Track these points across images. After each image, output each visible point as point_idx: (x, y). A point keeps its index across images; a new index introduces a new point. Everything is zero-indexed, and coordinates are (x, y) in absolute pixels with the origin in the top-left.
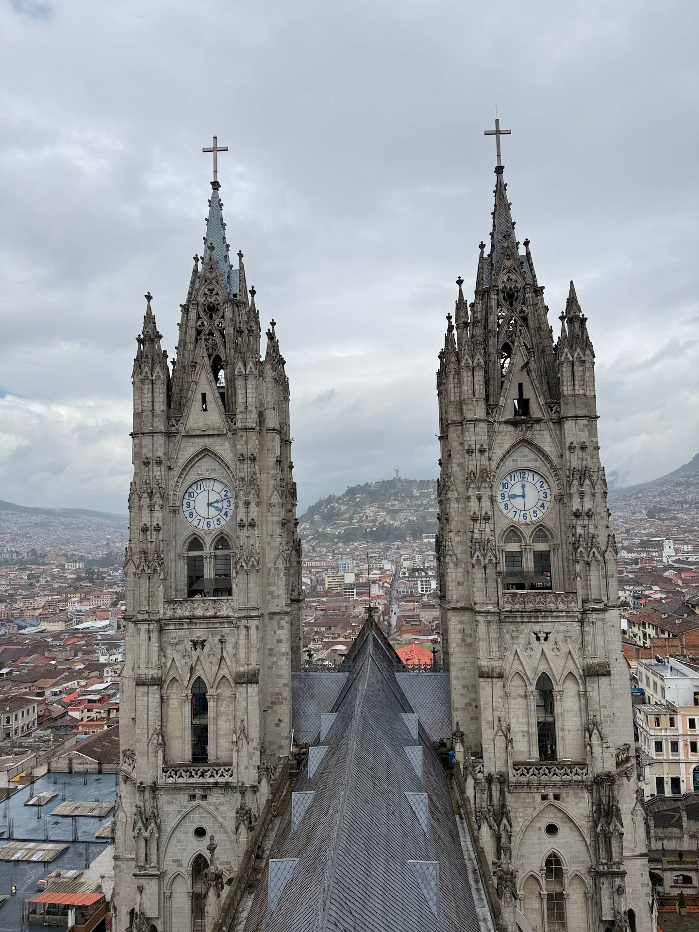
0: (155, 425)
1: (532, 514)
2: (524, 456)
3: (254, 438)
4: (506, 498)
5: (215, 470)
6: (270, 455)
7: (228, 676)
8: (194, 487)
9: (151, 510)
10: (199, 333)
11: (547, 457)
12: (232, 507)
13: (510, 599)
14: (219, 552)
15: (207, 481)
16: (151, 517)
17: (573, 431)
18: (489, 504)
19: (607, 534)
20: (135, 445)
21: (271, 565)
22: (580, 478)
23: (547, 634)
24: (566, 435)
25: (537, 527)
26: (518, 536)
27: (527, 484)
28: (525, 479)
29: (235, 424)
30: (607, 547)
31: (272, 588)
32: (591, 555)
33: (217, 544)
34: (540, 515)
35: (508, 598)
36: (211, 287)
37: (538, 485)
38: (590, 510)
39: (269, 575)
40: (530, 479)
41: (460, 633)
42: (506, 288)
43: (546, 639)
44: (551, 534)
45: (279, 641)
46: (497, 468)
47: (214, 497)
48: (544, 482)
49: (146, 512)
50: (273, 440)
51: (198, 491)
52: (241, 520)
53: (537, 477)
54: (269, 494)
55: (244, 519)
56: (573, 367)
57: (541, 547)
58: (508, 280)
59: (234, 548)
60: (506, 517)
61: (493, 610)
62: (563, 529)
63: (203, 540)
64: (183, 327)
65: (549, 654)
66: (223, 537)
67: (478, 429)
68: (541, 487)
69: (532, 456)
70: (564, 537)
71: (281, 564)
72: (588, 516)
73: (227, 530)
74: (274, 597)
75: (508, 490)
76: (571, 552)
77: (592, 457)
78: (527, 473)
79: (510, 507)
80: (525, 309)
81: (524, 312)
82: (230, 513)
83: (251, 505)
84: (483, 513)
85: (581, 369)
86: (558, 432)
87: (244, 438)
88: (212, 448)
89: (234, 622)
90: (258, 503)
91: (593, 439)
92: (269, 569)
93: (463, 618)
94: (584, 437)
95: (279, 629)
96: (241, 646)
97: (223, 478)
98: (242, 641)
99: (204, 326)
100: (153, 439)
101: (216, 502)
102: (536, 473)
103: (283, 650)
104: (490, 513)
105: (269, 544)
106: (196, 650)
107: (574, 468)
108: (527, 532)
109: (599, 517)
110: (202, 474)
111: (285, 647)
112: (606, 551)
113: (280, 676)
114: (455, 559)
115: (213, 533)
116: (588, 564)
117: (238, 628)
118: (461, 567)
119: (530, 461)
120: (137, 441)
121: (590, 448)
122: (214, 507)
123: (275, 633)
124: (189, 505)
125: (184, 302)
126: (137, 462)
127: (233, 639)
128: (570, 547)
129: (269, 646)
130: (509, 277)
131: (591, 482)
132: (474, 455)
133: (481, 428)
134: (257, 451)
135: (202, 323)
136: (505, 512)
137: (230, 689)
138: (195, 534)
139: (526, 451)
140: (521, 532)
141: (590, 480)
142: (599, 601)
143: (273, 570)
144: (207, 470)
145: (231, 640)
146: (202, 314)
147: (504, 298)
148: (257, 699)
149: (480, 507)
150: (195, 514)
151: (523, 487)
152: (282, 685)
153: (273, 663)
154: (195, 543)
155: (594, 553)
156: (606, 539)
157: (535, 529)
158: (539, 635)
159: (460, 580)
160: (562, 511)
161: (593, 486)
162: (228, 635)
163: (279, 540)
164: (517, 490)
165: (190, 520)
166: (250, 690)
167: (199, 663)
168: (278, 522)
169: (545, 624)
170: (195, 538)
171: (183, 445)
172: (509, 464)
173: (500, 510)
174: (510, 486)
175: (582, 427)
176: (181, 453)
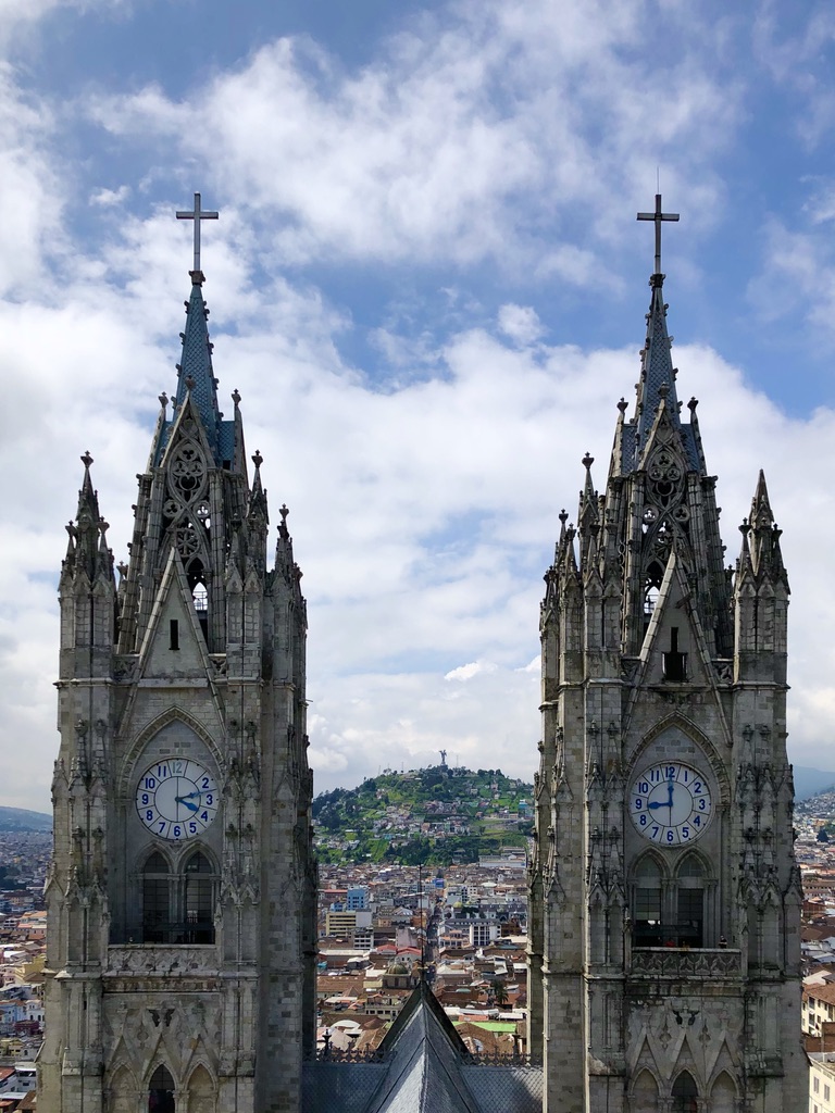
0: (95, 668)
1: (681, 833)
2: (673, 743)
3: (254, 695)
4: (644, 807)
5: (188, 745)
6: (278, 724)
7: (207, 1066)
8: (155, 771)
9: (89, 807)
10: (166, 522)
11: (708, 745)
12: (215, 804)
13: (642, 960)
14: (193, 876)
15: (176, 762)
16: (88, 816)
17: (749, 708)
18: (618, 815)
19: (790, 867)
20: (62, 701)
21: (274, 899)
22: (757, 780)
23: (694, 1013)
24: (741, 713)
25: (687, 853)
26: (658, 865)
27: (675, 786)
28: (674, 779)
29: (224, 672)
30: (789, 886)
31: (276, 935)
32: (766, 898)
33: (190, 862)
34: (692, 833)
35: (639, 960)
36: (188, 447)
37: (692, 788)
38: (768, 830)
39: (271, 913)
40: (681, 779)
41: (562, 1008)
42: (659, 475)
43: (692, 1021)
44: (707, 864)
45: (286, 1015)
46: (634, 760)
47: (185, 789)
48: (702, 783)
49: (80, 807)
50: (284, 701)
51: (162, 778)
52: (231, 827)
53: (691, 777)
54: (275, 786)
55: (236, 825)
56: (756, 607)
57: (691, 883)
58: (661, 463)
59: (217, 870)
60: (642, 837)
61: (616, 977)
62: (726, 856)
63: (167, 855)
64: (140, 511)
65: (695, 1043)
66: (199, 853)
67: (607, 697)
68: (696, 791)
69: (687, 744)
70: (726, 869)
71: (289, 897)
72: (765, 838)
73: (205, 840)
74: (278, 948)
75: (646, 795)
76: (735, 892)
77: (776, 748)
78: (677, 769)
79: (648, 820)
80: (685, 510)
81: (685, 516)
82: (211, 815)
83: (246, 804)
84: (609, 829)
85: (769, 610)
86: (727, 708)
87: (239, 696)
88: (184, 710)
89: (218, 984)
90: (258, 800)
91: (778, 721)
92: (273, 905)
93: (569, 987)
94: (766, 717)
95: (287, 995)
96: (229, 1021)
97: (201, 758)
98: (230, 1013)
99: (175, 511)
100: (91, 692)
101: (188, 797)
102: (691, 769)
103: (292, 1028)
104: (620, 829)
105: (273, 866)
106: (157, 1024)
107: (749, 765)
108: (671, 860)
109: (780, 840)
110: (168, 751)
111: (294, 1024)
112: (786, 892)
113: (287, 1068)
114: (561, 898)
115: (185, 844)
116: (761, 912)
117: (225, 993)
118: (570, 910)
119: (683, 750)
120: (65, 694)
121: (774, 736)
122: (185, 804)
123: (280, 1002)
124: (146, 800)
125: (144, 471)
126: (66, 727)
127: (216, 1010)
128: (735, 885)
129: (271, 1022)
130: (663, 457)
131: (773, 786)
132: (599, 737)
133: (613, 695)
134: (258, 717)
135: (173, 506)
136: (641, 827)
137: (210, 1085)
138: (155, 845)
139: (678, 734)
140: (663, 860)
141: (772, 783)
142: (773, 967)
143: (278, 907)
144: (177, 745)
145: (212, 1011)
146: (173, 491)
147: (654, 490)
148: (251, 1100)
149: (606, 819)
150: (155, 815)
151: (671, 790)
152: (287, 1081)
153: (277, 1047)
154: (156, 860)
155: (770, 894)
156: (788, 875)
157: (684, 855)
158: (682, 1015)
159: (566, 930)
160: (726, 830)
161: (776, 791)
162: (207, 1002)
163: (289, 859)
164: (661, 795)
165: (148, 823)
166: (241, 1086)
167: (162, 1043)
168: (288, 832)
169: (690, 999)
170: (157, 852)
171: (139, 703)
172: (651, 753)
173: (634, 825)
174: (650, 788)
175: (765, 702)
176: (136, 716)
